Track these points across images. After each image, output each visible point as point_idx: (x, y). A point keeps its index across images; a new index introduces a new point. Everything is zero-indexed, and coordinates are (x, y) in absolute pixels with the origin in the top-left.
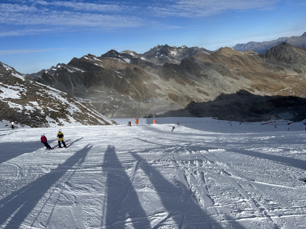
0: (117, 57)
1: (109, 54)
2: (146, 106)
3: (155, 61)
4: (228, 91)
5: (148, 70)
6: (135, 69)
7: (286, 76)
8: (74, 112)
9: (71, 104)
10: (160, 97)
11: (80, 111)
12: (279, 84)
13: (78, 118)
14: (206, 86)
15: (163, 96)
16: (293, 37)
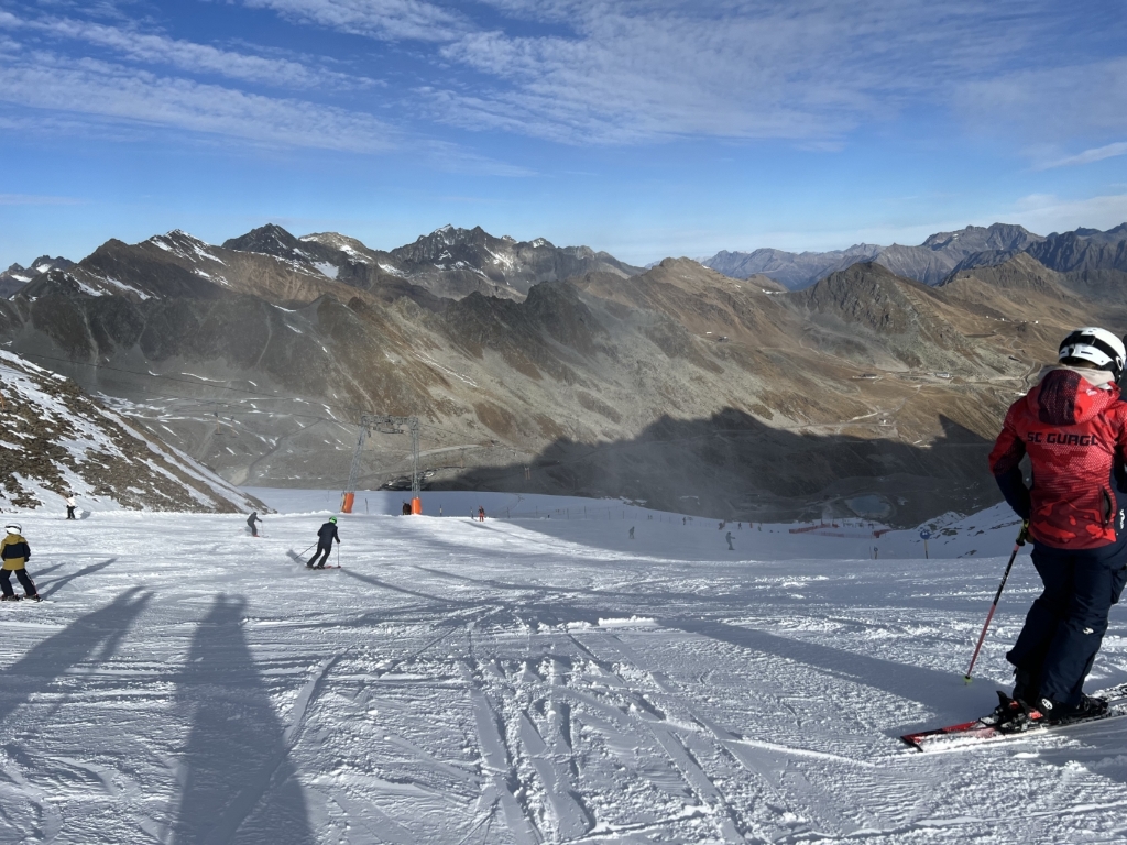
0: (289, 255)
1: (258, 239)
2: (390, 445)
3: (432, 281)
4: (683, 411)
5: (405, 313)
6: (356, 304)
7: (873, 371)
8: (91, 453)
9: (79, 423)
10: (446, 414)
11: (116, 451)
12: (850, 396)
13: (104, 479)
14: (613, 388)
15: (458, 411)
16: (895, 247)
